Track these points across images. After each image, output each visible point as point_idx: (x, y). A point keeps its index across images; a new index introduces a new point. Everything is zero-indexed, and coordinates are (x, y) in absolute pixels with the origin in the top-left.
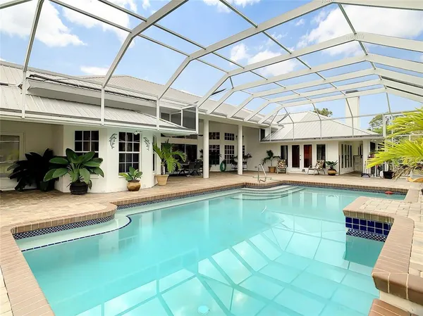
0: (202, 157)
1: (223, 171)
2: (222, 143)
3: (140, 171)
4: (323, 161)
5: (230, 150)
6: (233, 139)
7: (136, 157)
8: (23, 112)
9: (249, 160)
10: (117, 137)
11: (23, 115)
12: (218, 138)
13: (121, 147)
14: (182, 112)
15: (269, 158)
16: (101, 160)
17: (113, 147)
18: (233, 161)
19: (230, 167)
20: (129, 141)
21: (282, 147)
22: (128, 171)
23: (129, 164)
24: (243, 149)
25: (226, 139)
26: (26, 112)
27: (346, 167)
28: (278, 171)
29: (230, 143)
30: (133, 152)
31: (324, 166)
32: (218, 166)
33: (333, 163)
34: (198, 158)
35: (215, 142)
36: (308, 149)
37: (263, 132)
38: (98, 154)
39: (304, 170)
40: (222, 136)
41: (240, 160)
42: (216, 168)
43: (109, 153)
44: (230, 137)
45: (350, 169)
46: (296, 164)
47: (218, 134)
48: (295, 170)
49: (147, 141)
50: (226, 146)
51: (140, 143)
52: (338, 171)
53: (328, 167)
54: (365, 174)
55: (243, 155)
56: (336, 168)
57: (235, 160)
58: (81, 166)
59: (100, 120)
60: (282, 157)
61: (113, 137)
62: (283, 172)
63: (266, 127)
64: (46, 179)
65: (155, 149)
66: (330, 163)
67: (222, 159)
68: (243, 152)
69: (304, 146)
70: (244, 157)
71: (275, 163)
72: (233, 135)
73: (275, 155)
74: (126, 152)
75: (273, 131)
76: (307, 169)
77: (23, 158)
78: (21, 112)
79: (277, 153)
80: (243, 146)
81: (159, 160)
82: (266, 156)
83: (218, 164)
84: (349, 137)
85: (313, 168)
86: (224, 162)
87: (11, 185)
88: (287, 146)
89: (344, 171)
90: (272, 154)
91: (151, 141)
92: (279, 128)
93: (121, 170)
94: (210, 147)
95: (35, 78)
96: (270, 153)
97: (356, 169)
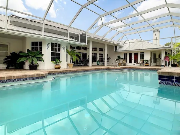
0: (89, 58)
1: (98, 65)
2: (98, 52)
3: (61, 61)
4: (143, 60)
5: (101, 55)
6: (103, 51)
7: (59, 54)
8: (6, 29)
9: (109, 60)
10: (50, 44)
11: (6, 30)
12: (96, 50)
13: (52, 50)
14: (80, 36)
15: (118, 59)
16: (43, 55)
17: (48, 49)
18: (102, 60)
19: (101, 63)
20: (56, 47)
21: (124, 54)
22: (55, 61)
23: (55, 57)
24: (107, 55)
25: (99, 50)
26: (7, 29)
27: (153, 63)
28: (123, 64)
29: (101, 52)
30: (57, 52)
31: (143, 62)
32: (96, 63)
33: (147, 60)
34: (87, 59)
35: (95, 52)
36: (136, 54)
37: (116, 47)
38: (41, 52)
39: (134, 64)
40: (98, 49)
41: (106, 60)
42: (95, 63)
43: (46, 52)
44: (101, 50)
45: (155, 64)
46: (130, 61)
47: (96, 48)
48: (130, 64)
49: (63, 47)
50: (99, 54)
51: (61, 48)
52: (150, 64)
53: (145, 62)
54: (162, 65)
55: (107, 58)
56: (149, 63)
57: (104, 60)
58: (34, 57)
59: (42, 35)
60: (124, 59)
61: (48, 45)
62: (125, 65)
63: (117, 45)
64: (18, 62)
65: (67, 51)
66: (146, 61)
67: (98, 59)
68: (107, 57)
69: (135, 53)
70: (108, 59)
71: (121, 61)
72: (103, 49)
73: (121, 58)
74: (54, 52)
75: (121, 47)
76: (135, 64)
77: (9, 54)
78: (5, 29)
79: (122, 57)
80: (107, 54)
81: (69, 57)
82: (117, 58)
83: (96, 61)
84: (155, 48)
85: (138, 63)
86: (99, 61)
87: (4, 66)
88: (127, 54)
89: (152, 64)
90: (120, 57)
91: (66, 48)
92: (123, 46)
93: (52, 60)
94: (92, 54)
95: (13, 16)
96: (119, 57)
97: (158, 64)
